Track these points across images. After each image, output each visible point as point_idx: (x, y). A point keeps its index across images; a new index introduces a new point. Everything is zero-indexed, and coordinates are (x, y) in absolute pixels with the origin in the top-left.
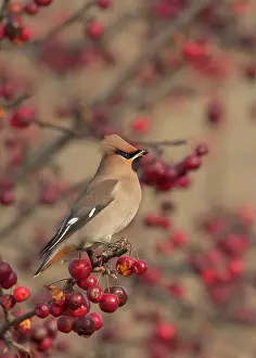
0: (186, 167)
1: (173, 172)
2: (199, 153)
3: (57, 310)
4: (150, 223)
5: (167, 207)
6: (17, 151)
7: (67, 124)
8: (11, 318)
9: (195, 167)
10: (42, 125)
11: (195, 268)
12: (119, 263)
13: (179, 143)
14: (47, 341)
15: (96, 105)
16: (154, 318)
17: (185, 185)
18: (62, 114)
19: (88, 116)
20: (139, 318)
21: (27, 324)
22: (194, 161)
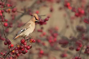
0: (46, 20)
1: (43, 21)
2: (48, 17)
3: (18, 49)
4: (39, 31)
5: (42, 28)
6: (13, 17)
7: (23, 12)
8: (11, 50)
9: (47, 20)
10: (18, 12)
11: (48, 39)
12: (30, 40)
13: (44, 16)
14: (18, 54)
15: (29, 8)
16: (39, 49)
17: (45, 24)
18: (22, 10)
19: (27, 10)
20: (37, 49)
21: (14, 51)
22: (47, 19)
